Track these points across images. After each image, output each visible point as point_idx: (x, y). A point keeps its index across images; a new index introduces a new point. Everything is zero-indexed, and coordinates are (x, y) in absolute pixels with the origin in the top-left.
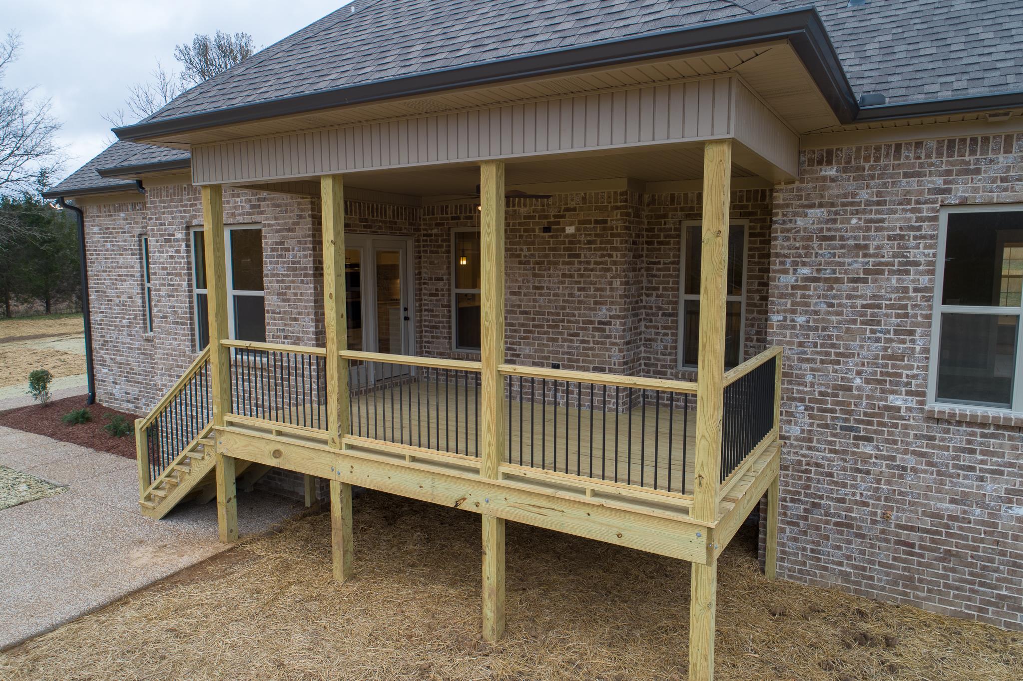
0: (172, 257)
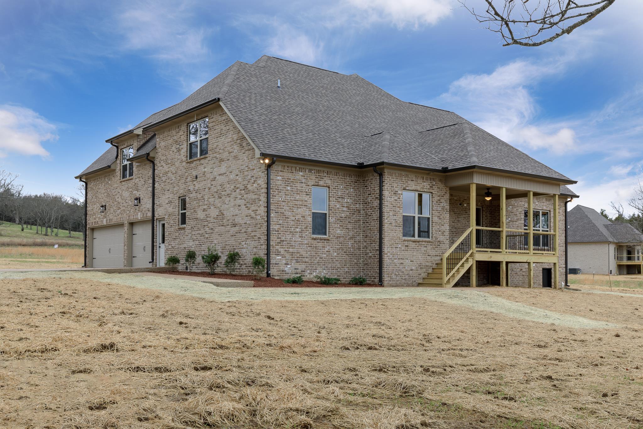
0: (396, 200)
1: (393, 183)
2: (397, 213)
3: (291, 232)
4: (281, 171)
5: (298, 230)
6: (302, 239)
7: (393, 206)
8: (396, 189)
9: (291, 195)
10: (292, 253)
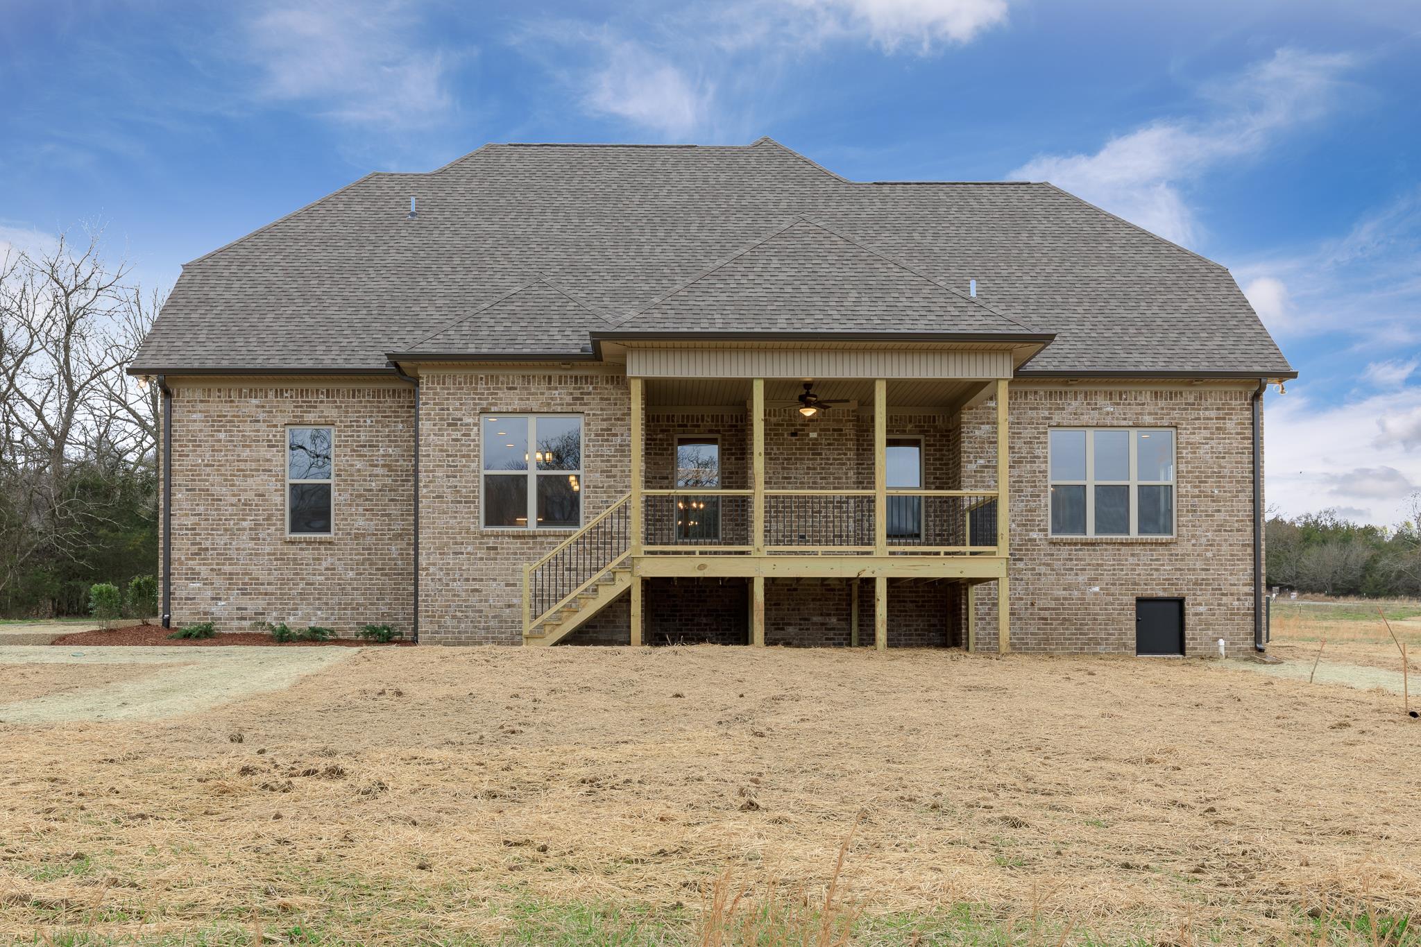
0: (457, 440)
1: (448, 399)
2: (461, 471)
3: (226, 530)
4: (201, 401)
5: (245, 524)
6: (256, 544)
7: (448, 456)
8: (458, 414)
9: (227, 450)
10: (230, 574)
